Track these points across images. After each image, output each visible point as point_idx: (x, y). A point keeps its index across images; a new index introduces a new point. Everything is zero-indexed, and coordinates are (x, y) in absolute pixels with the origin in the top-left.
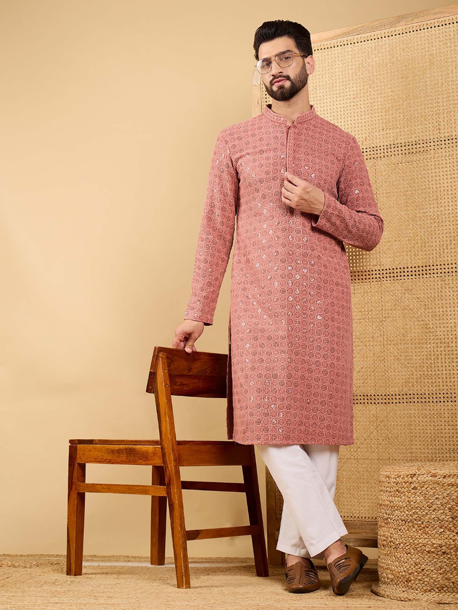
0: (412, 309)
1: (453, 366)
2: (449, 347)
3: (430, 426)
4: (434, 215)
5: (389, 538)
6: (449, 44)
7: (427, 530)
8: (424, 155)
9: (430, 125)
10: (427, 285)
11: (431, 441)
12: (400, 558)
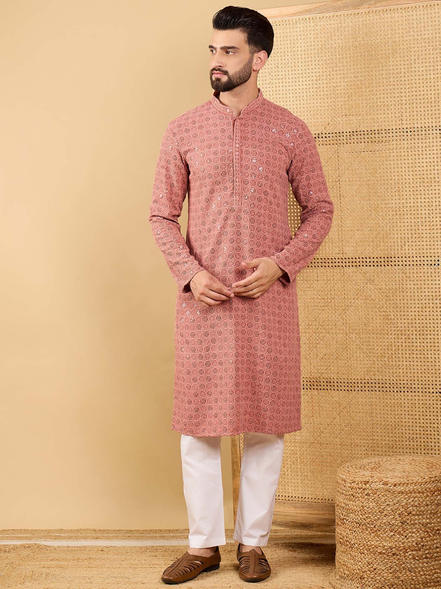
0: (374, 299)
1: (413, 358)
2: (409, 339)
3: (391, 414)
4: (396, 207)
5: (345, 538)
6: (412, 33)
7: (379, 533)
8: (386, 145)
9: (393, 115)
10: (388, 277)
11: (392, 429)
12: (355, 557)
